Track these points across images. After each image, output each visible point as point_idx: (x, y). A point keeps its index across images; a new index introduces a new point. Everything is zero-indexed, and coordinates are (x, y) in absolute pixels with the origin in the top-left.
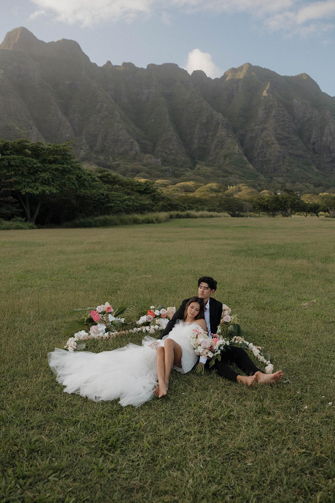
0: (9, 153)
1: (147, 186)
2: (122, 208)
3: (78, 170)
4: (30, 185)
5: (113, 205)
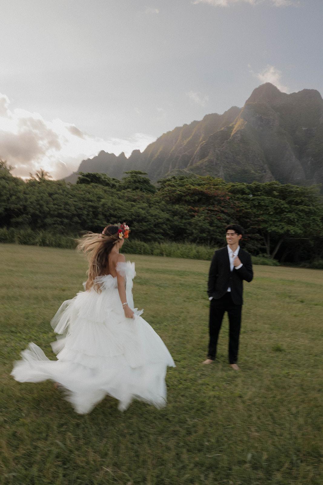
0: (260, 194)
4: (276, 224)
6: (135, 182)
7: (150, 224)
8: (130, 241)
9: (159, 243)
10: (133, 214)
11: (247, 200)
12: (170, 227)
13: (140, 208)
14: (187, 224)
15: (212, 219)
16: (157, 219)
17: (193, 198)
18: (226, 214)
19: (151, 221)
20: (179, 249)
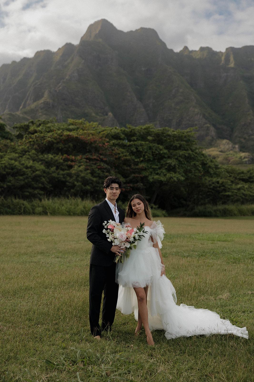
0: (136, 139)
1: (251, 174)
2: (240, 198)
3: (202, 156)
4: (156, 172)
5: (230, 193)
7: (27, 178)
8: (6, 200)
9: (40, 200)
10: (6, 166)
11: (124, 146)
12: (48, 180)
13: (11, 159)
14: (66, 175)
15: (93, 169)
16: (34, 172)
17: (66, 146)
18: (105, 162)
19: (28, 174)
20: (63, 205)
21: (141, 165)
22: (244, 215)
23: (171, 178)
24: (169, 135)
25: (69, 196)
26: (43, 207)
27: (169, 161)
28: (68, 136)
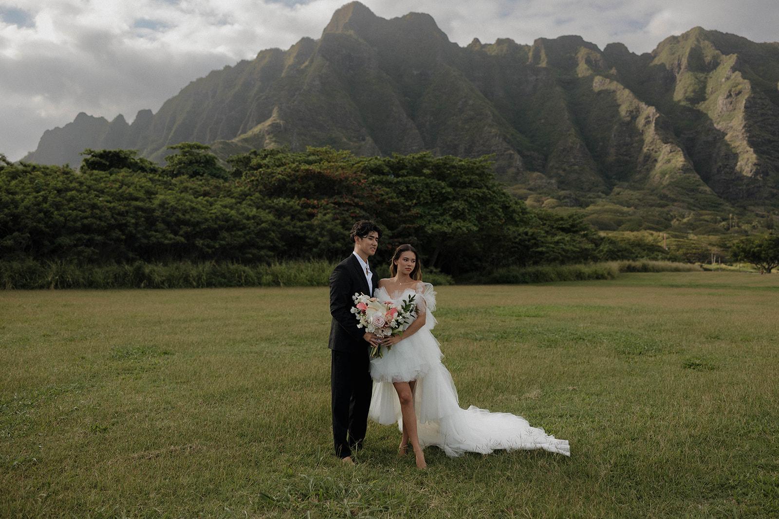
0: (406, 174)
1: (574, 220)
2: (559, 255)
3: (503, 196)
4: (437, 220)
5: (544, 249)
6: (191, 163)
7: (249, 233)
8: (219, 266)
9: (269, 265)
10: (217, 217)
11: (388, 184)
12: (279, 235)
13: (225, 207)
14: (305, 228)
15: (344, 218)
16: (258, 224)
17: (305, 185)
18: (362, 207)
19: (249, 228)
20: (302, 271)
21: (414, 211)
22: (565, 280)
23: (459, 228)
24: (454, 167)
25: (311, 258)
26: (273, 274)
27: (455, 204)
28: (307, 170)
